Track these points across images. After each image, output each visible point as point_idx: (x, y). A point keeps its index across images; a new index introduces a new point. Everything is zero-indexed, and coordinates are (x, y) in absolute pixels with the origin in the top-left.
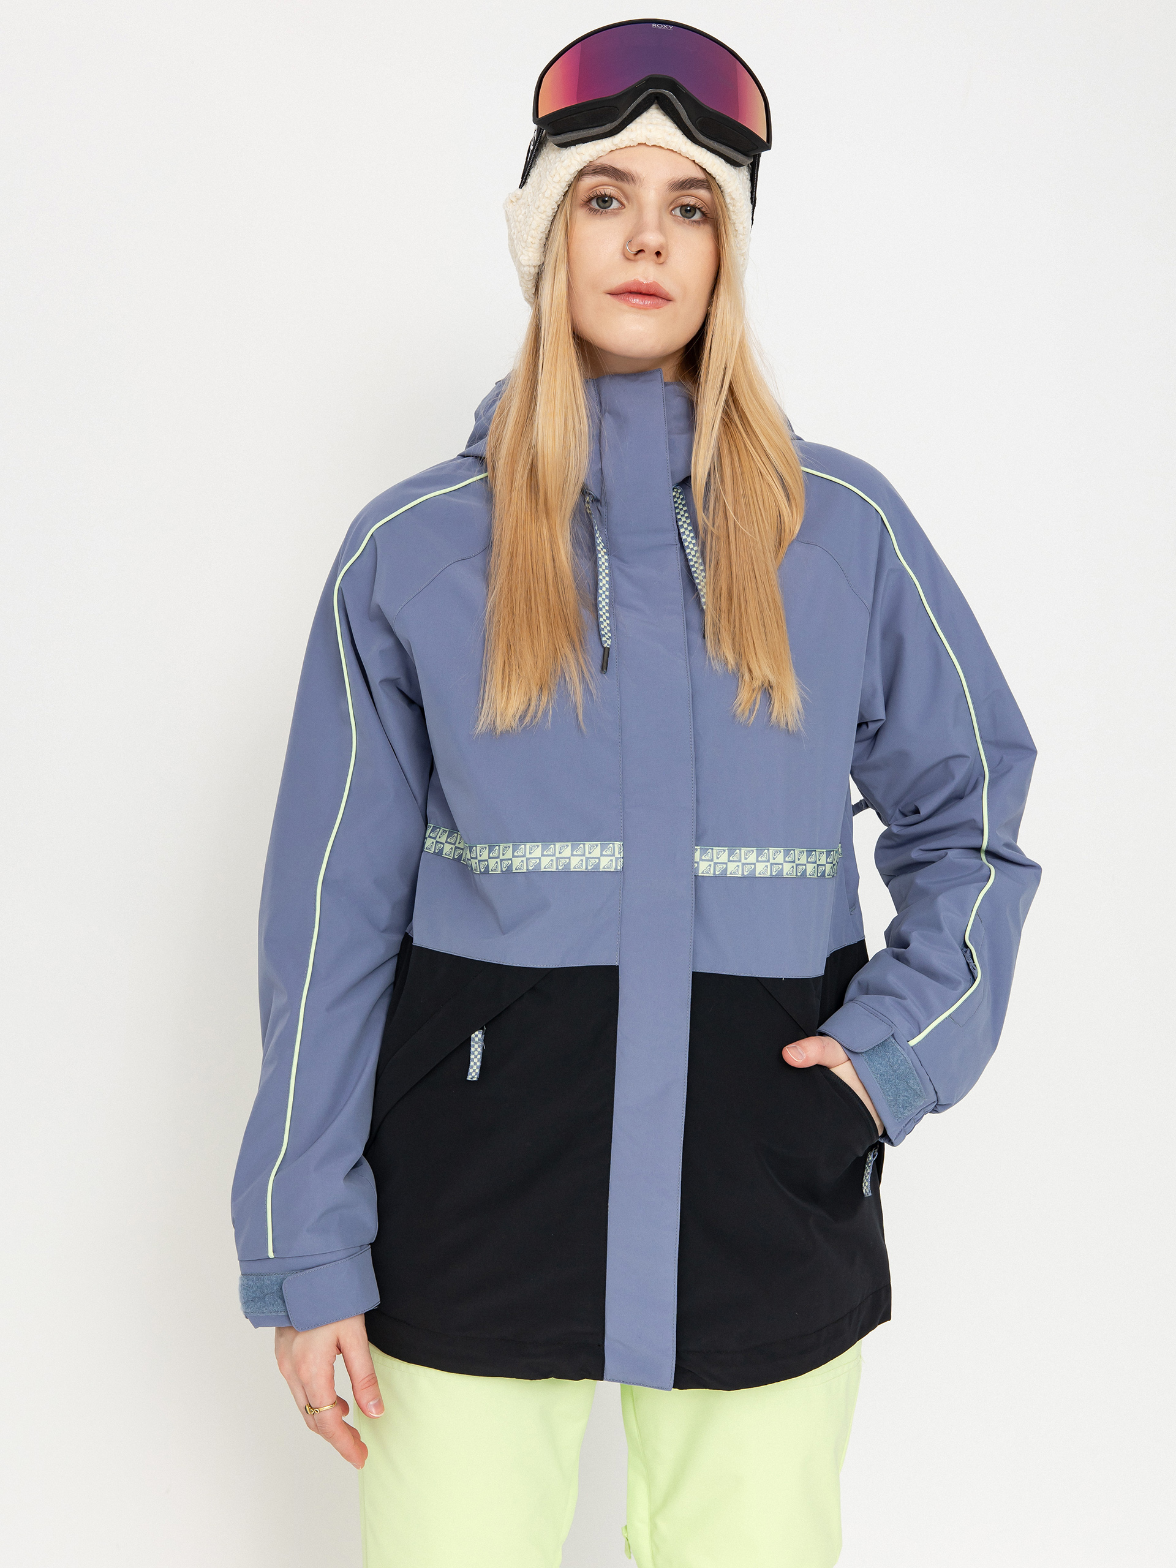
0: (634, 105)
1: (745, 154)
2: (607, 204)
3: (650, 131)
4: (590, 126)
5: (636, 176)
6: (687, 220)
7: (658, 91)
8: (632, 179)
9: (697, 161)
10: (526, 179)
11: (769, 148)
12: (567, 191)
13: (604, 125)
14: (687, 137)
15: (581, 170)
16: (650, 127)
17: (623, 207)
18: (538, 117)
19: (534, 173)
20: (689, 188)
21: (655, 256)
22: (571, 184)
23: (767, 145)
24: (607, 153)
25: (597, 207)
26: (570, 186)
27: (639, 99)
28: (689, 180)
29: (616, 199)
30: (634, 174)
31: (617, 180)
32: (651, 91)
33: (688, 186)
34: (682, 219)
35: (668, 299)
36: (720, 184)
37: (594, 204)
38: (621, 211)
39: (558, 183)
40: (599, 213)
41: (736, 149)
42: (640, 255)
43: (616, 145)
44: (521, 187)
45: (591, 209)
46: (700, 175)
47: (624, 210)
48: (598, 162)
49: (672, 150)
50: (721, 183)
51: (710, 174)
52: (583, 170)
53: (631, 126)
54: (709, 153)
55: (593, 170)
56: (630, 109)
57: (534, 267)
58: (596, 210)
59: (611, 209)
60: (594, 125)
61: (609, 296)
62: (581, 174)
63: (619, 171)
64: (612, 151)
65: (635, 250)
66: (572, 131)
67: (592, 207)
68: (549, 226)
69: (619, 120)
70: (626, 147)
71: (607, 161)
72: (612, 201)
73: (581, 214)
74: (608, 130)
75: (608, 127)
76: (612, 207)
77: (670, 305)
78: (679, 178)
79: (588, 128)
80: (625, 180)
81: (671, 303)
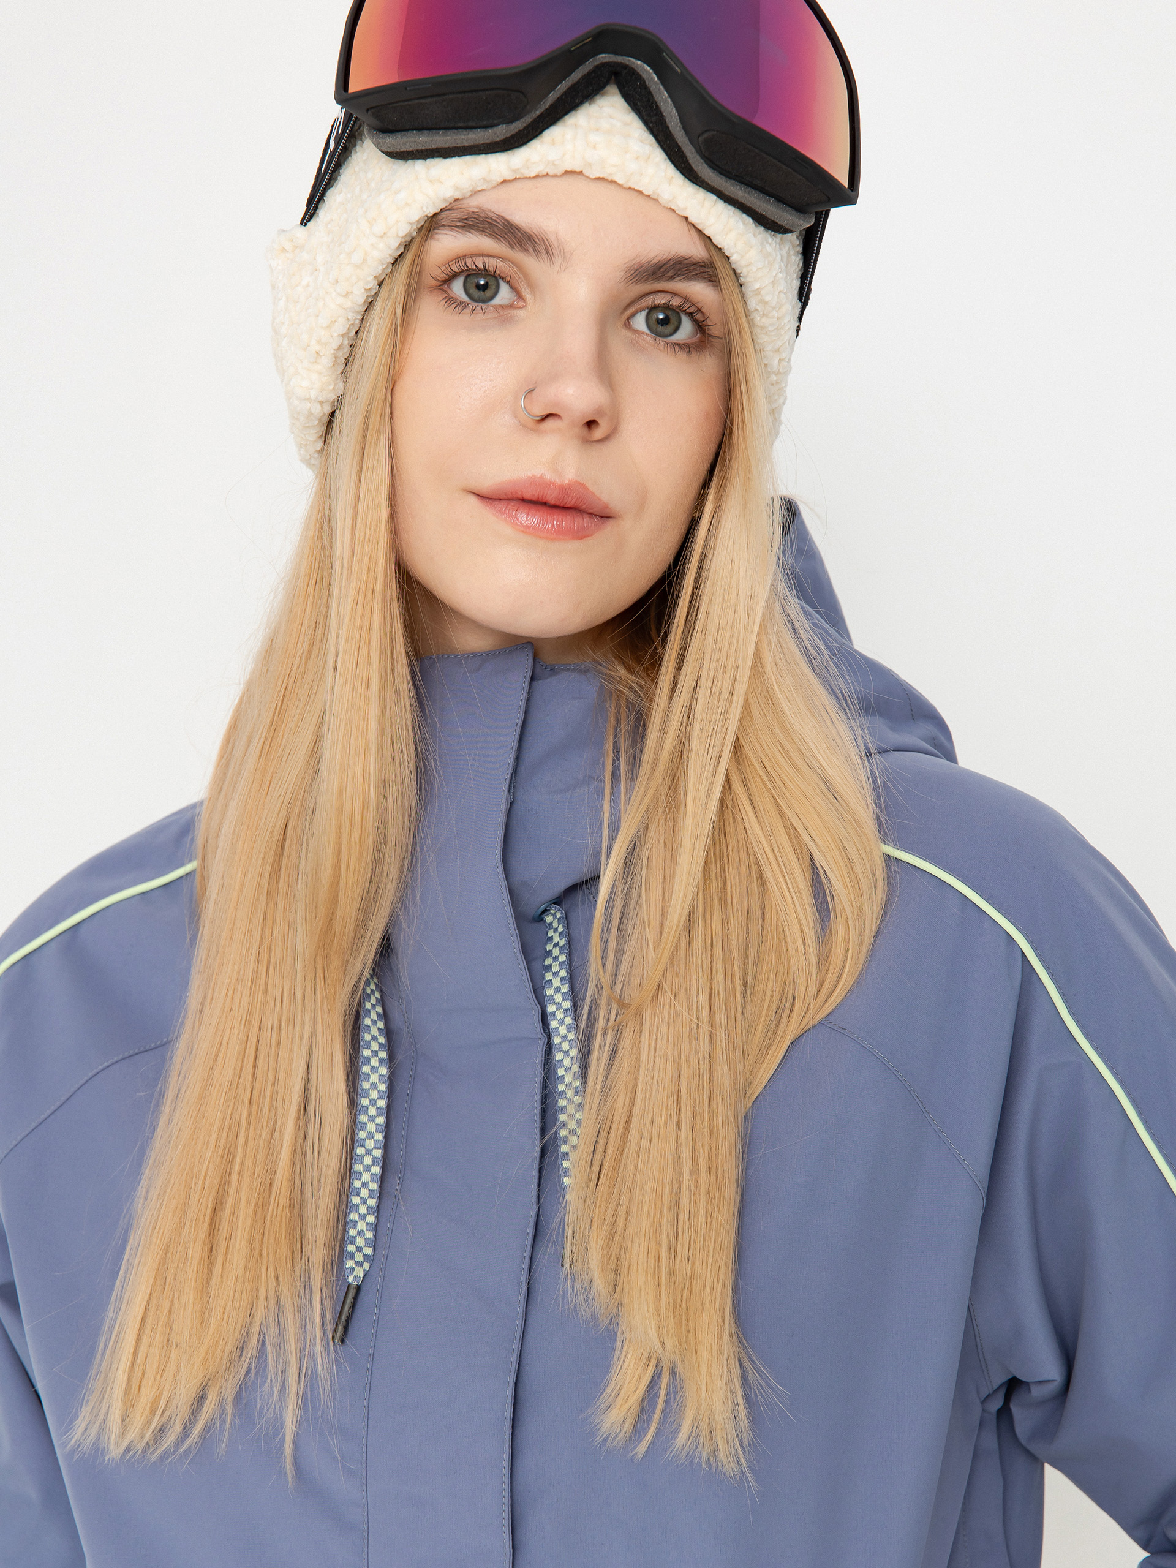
0: (562, 87)
1: (800, 209)
2: (488, 293)
3: (595, 147)
4: (462, 124)
5: (555, 244)
6: (661, 342)
7: (620, 59)
8: (547, 251)
9: (692, 219)
10: (316, 208)
11: (852, 201)
12: (402, 254)
13: (492, 126)
14: (676, 166)
15: (435, 215)
16: (594, 138)
17: (522, 304)
18: (346, 88)
19: (335, 197)
20: (672, 278)
21: (585, 430)
22: (410, 242)
23: (847, 195)
24: (494, 183)
25: (463, 296)
26: (407, 246)
27: (576, 76)
28: (672, 263)
29: (508, 282)
30: (552, 238)
31: (512, 247)
32: (604, 57)
33: (671, 274)
34: (649, 339)
35: (604, 516)
36: (738, 271)
37: (457, 288)
38: (515, 312)
39: (382, 237)
40: (468, 311)
41: (780, 200)
42: (550, 424)
43: (515, 171)
44: (305, 221)
45: (450, 300)
46: (696, 250)
47: (521, 313)
48: (473, 204)
49: (641, 192)
50: (742, 270)
51: (719, 249)
52: (440, 217)
53: (554, 133)
54: (721, 204)
55: (461, 220)
56: (552, 97)
57: (321, 403)
58: (462, 303)
59: (495, 307)
60: (471, 124)
61: (473, 500)
62: (431, 225)
63: (518, 229)
64: (504, 181)
65: (541, 412)
66: (420, 129)
67: (451, 294)
68: (358, 322)
69: (528, 119)
70: (537, 176)
71: (496, 204)
72: (498, 287)
73: (430, 308)
74: (502, 137)
75: (501, 132)
76: (497, 301)
77: (609, 527)
78: (652, 255)
79: (457, 128)
80: (531, 250)
81: (611, 523)
